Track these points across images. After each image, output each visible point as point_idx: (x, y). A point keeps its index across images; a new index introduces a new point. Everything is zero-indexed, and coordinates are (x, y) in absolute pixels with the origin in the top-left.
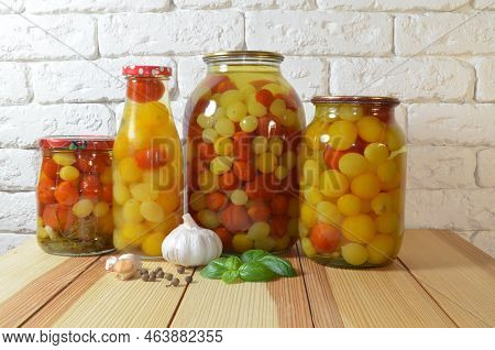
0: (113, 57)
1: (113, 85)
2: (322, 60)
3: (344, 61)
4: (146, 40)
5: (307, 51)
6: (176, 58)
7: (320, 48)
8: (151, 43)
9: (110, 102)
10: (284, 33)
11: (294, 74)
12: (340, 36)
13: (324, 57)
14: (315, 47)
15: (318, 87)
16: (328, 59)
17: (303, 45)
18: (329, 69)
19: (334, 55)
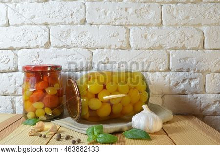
0: (16, 26)
1: (16, 40)
2: (125, 28)
3: (137, 28)
4: (33, 17)
5: (117, 23)
6: (49, 26)
7: (124, 21)
8: (36, 18)
9: (14, 49)
10: (105, 14)
11: (111, 35)
12: (135, 15)
13: (126, 27)
14: (121, 21)
15: (123, 41)
16: (129, 27)
17: (115, 20)
18: (129, 32)
19: (132, 25)
